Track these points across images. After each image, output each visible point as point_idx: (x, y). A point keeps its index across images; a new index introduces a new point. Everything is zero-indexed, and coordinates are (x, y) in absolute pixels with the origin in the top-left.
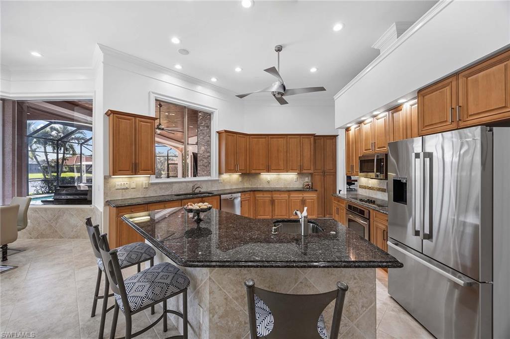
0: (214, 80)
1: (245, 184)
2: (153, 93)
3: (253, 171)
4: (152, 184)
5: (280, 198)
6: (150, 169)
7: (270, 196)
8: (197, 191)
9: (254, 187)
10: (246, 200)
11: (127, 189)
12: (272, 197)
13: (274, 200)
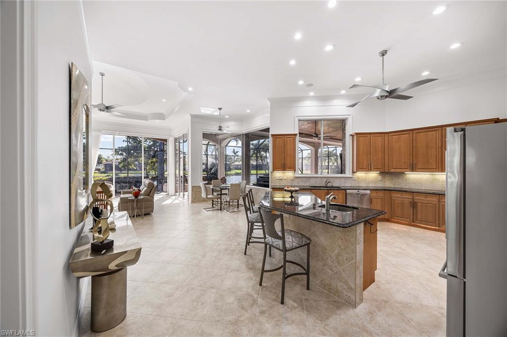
0: (343, 92)
1: (387, 183)
2: (297, 116)
3: (393, 170)
4: (296, 177)
5: (424, 202)
6: (293, 168)
7: (410, 197)
8: (329, 185)
9: (397, 187)
10: (379, 198)
11: (282, 179)
12: (413, 199)
13: (416, 203)
